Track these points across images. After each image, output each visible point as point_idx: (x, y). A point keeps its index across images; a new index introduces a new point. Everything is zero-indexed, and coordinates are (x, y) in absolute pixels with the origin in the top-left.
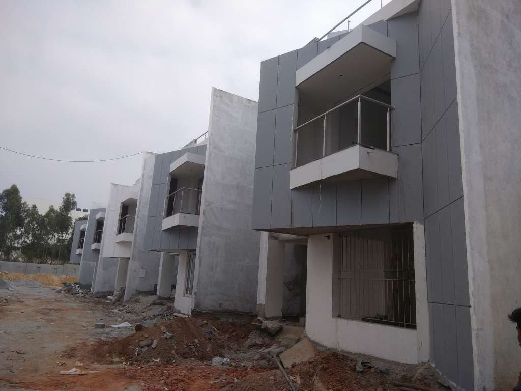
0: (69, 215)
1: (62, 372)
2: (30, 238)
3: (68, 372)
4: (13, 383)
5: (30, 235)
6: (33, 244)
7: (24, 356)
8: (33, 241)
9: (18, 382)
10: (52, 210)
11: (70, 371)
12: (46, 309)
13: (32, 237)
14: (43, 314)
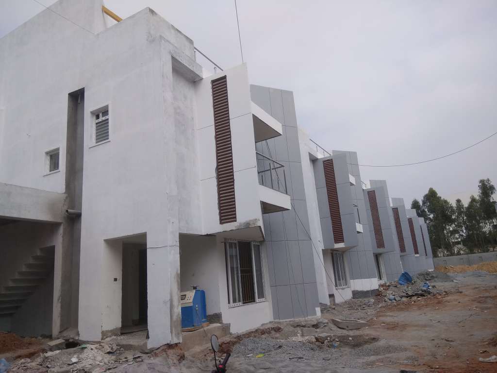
0: (491, 201)
1: (481, 359)
2: (465, 231)
3: (487, 360)
4: (432, 368)
5: (463, 228)
6: (468, 236)
7: (452, 343)
8: (468, 233)
9: (437, 367)
10: (473, 200)
11: (490, 358)
12: (483, 297)
13: (466, 229)
14: (479, 302)
